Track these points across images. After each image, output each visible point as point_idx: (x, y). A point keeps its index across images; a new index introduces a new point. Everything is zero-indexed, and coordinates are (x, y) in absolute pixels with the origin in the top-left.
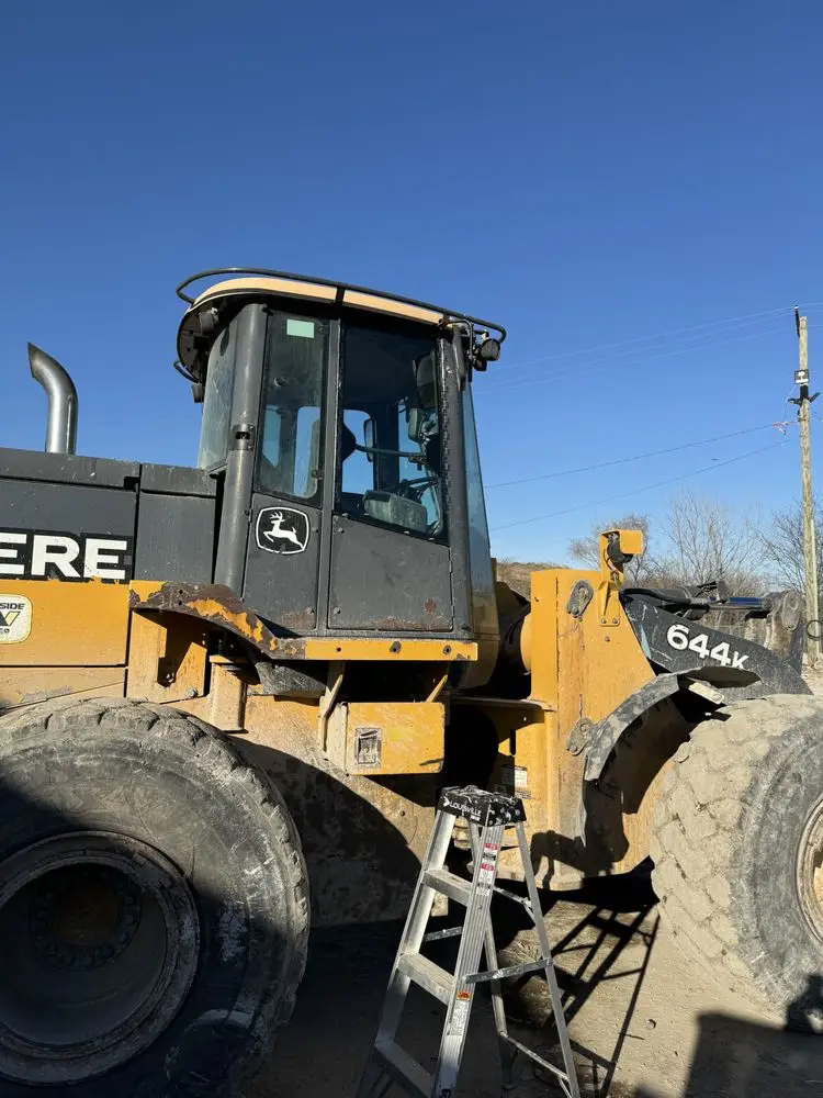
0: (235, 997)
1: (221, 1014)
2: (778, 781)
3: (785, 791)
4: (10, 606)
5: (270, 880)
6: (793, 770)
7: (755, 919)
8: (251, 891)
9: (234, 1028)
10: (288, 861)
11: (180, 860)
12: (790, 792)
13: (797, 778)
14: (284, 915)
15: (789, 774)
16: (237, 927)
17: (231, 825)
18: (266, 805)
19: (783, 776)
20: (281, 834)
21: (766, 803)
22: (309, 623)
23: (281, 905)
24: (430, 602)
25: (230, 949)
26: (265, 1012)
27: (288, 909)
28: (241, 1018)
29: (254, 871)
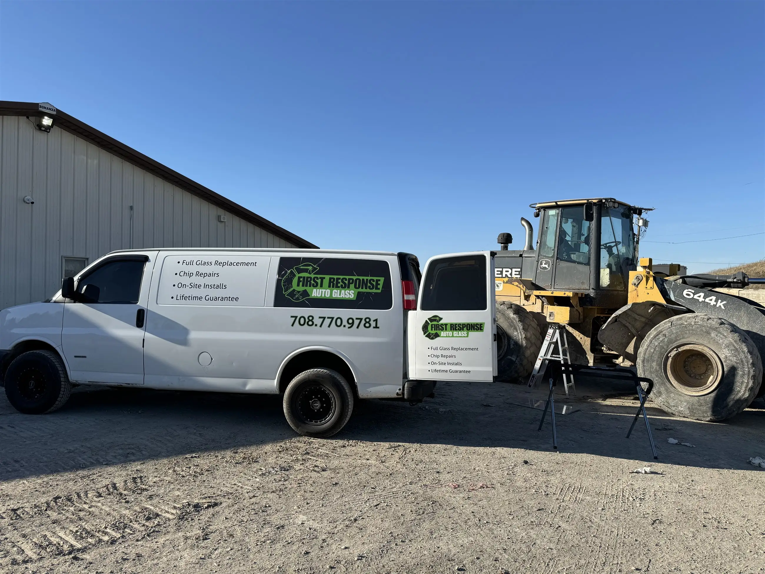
0: (512, 355)
1: (510, 357)
2: (657, 335)
3: (658, 339)
4: (499, 283)
5: (518, 336)
6: (664, 333)
7: (643, 373)
8: (515, 337)
9: (512, 360)
10: (523, 333)
11: (505, 329)
12: (661, 339)
13: (665, 335)
14: (521, 342)
15: (662, 334)
16: (512, 343)
17: (512, 324)
18: (519, 322)
19: (659, 334)
20: (521, 327)
21: (651, 342)
22: (550, 287)
23: (520, 340)
24: (583, 282)
25: (512, 346)
26: (518, 359)
27: (522, 342)
28: (514, 359)
29: (516, 333)
